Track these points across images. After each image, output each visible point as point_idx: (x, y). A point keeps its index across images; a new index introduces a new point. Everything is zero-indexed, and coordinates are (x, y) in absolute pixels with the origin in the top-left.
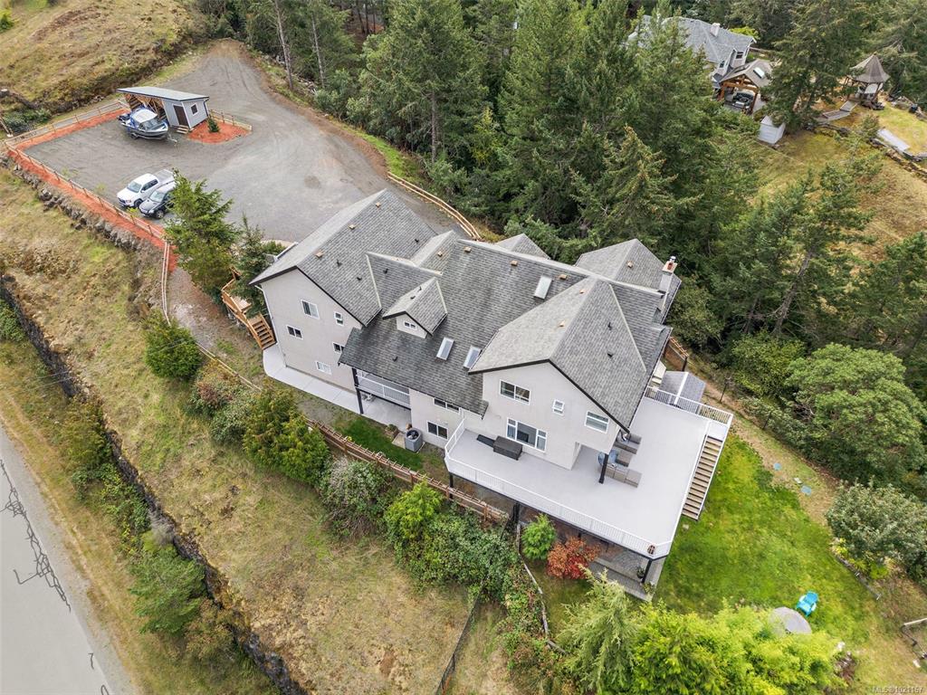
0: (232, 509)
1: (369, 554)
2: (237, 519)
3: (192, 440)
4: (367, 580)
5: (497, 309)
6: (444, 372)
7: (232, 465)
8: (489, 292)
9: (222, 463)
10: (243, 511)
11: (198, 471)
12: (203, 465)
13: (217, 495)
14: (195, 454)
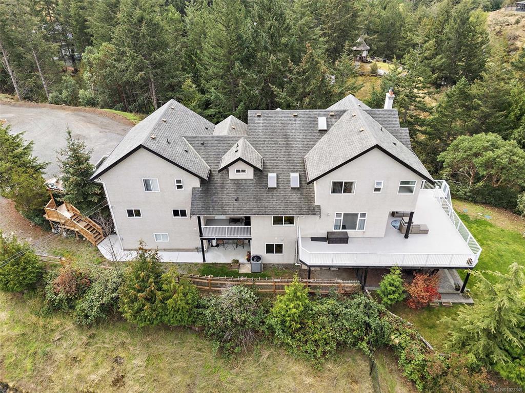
0: (123, 376)
1: (264, 358)
2: (132, 383)
3: (57, 335)
4: (272, 379)
5: (297, 145)
6: (278, 196)
7: (107, 341)
8: (286, 136)
9: (96, 343)
10: (135, 373)
11: (75, 358)
12: (77, 351)
13: (102, 371)
14: (65, 345)
